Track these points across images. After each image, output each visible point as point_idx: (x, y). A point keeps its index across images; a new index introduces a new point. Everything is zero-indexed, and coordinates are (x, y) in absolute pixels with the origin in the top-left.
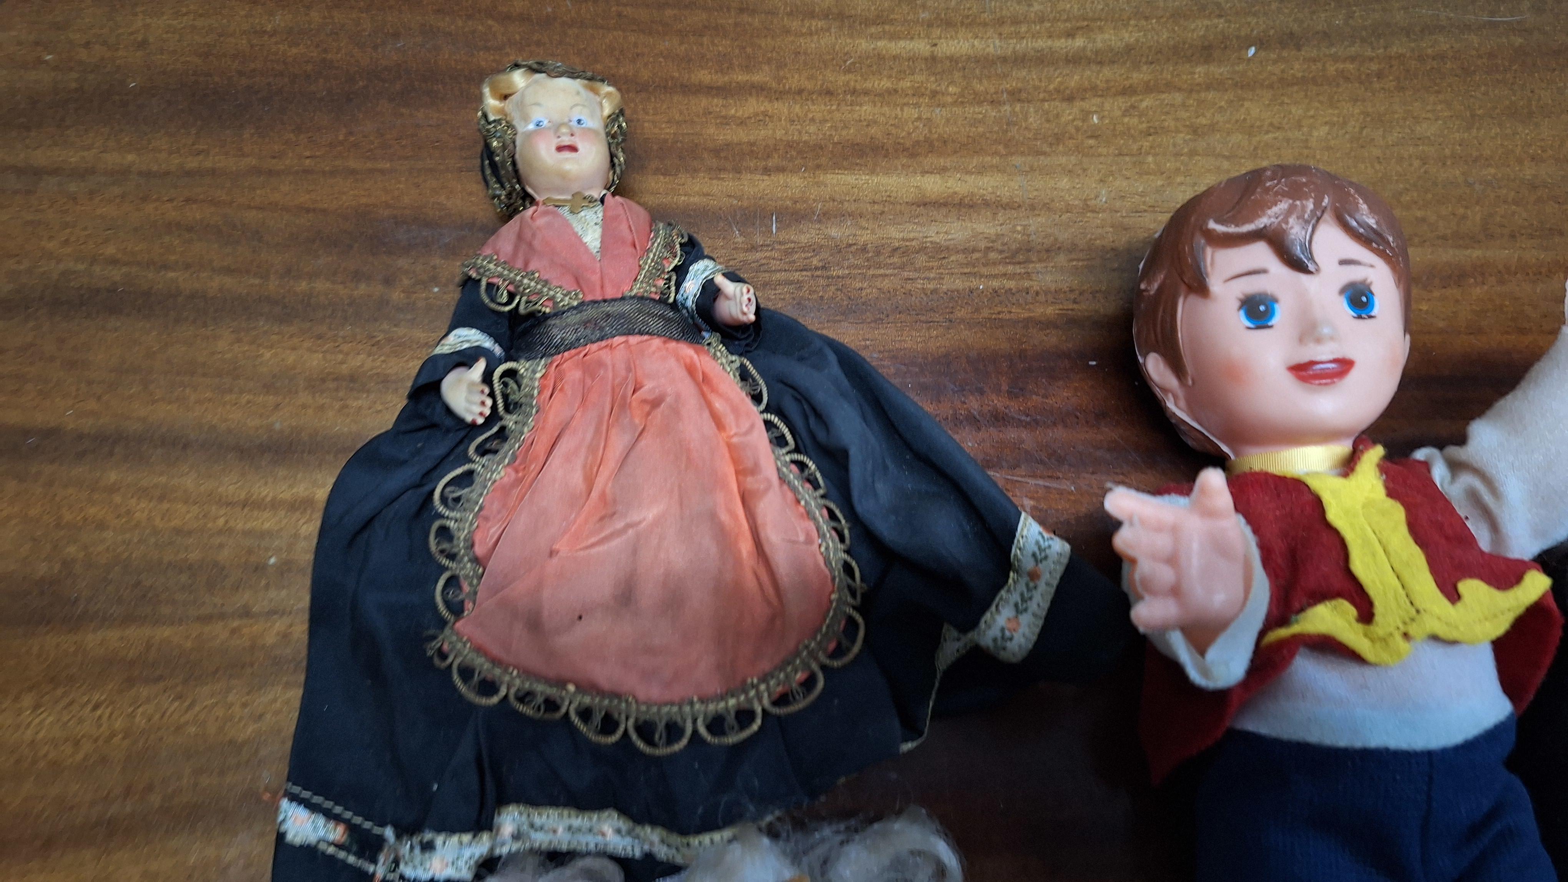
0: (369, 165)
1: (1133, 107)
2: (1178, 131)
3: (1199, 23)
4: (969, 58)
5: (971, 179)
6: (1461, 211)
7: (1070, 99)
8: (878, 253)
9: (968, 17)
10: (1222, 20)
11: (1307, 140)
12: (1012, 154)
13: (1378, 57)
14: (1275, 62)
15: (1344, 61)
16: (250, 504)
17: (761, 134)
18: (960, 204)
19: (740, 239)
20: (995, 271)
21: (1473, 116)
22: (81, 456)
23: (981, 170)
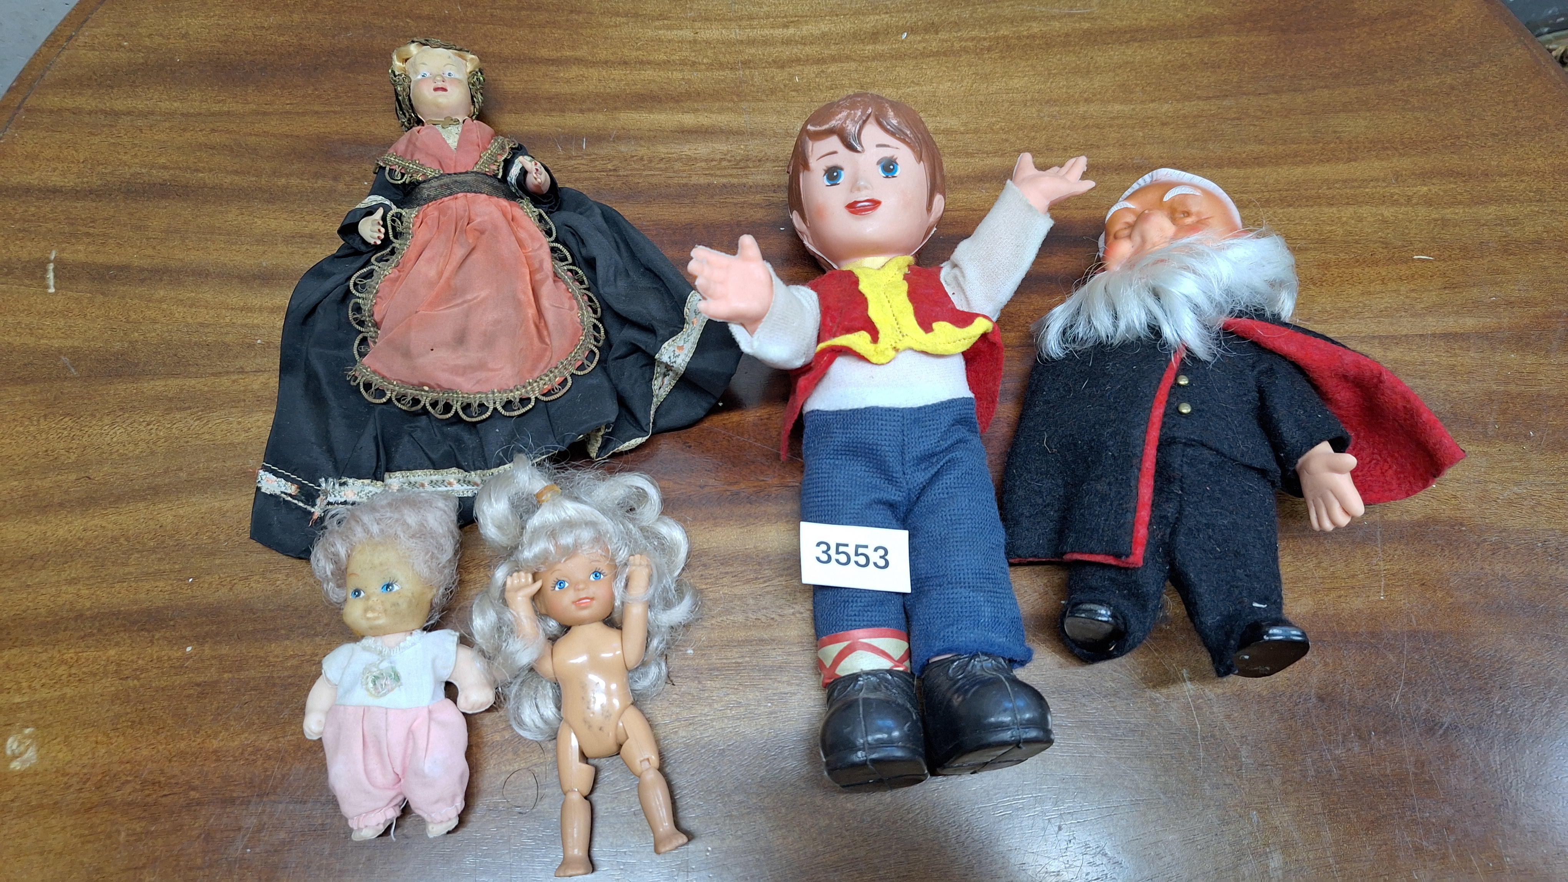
0: (326, 109)
1: (823, 71)
2: (851, 86)
3: (872, 17)
4: (718, 41)
5: (714, 116)
6: (1033, 134)
7: (783, 67)
8: (650, 161)
9: (719, 15)
10: (887, 16)
11: (935, 92)
12: (742, 101)
13: (990, 37)
14: (920, 42)
15: (967, 40)
16: (246, 309)
17: (579, 88)
18: (706, 132)
19: (561, 153)
20: (726, 172)
21: (1049, 74)
22: (143, 281)
23: (721, 111)
